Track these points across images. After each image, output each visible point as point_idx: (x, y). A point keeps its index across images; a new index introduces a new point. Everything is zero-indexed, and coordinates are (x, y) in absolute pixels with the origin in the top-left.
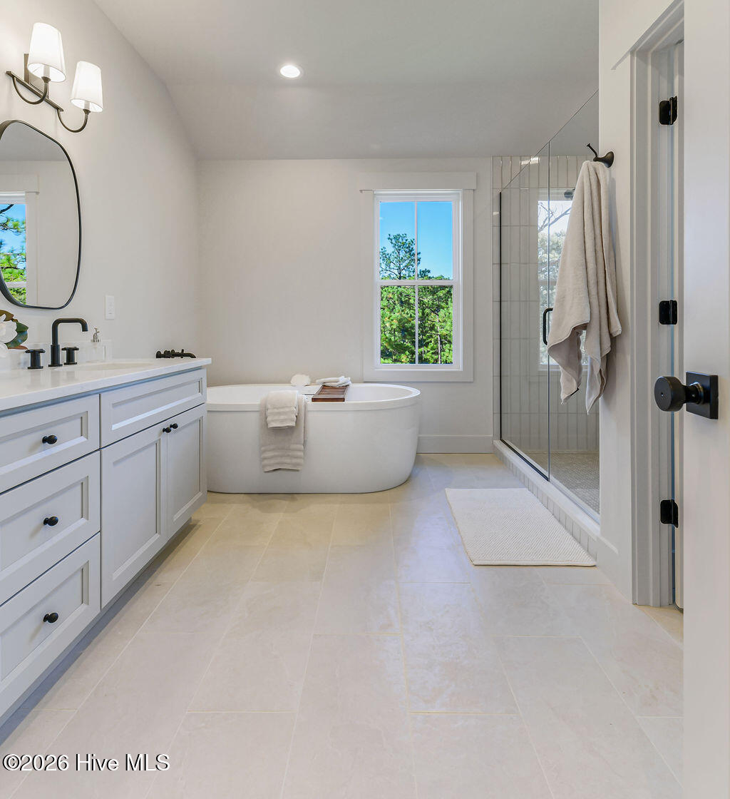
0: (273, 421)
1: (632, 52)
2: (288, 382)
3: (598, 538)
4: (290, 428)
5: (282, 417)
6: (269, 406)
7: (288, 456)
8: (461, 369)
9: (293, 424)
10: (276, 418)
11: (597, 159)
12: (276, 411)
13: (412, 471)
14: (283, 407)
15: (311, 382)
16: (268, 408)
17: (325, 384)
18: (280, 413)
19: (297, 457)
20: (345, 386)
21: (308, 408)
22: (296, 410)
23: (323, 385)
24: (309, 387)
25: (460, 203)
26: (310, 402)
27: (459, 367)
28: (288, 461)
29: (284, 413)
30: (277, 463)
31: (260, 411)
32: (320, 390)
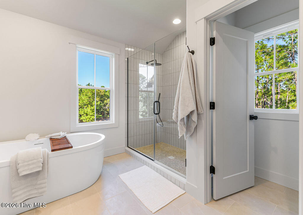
0: (23, 171)
1: (205, 18)
2: (24, 138)
3: (186, 183)
4: (38, 173)
5: (31, 167)
6: (20, 162)
7: (35, 189)
8: (114, 122)
9: (41, 169)
10: (26, 168)
11: (189, 52)
12: (26, 163)
13: (102, 170)
14: (32, 160)
15: (40, 137)
16: (18, 163)
17: (52, 138)
18: (29, 165)
19: (43, 188)
20: (65, 137)
21: (49, 157)
22: (42, 160)
23: (51, 139)
24: (39, 140)
25: (114, 59)
26: (50, 153)
27: (113, 122)
28: (36, 191)
29: (33, 164)
30: (26, 196)
31: (10, 166)
32: (51, 142)
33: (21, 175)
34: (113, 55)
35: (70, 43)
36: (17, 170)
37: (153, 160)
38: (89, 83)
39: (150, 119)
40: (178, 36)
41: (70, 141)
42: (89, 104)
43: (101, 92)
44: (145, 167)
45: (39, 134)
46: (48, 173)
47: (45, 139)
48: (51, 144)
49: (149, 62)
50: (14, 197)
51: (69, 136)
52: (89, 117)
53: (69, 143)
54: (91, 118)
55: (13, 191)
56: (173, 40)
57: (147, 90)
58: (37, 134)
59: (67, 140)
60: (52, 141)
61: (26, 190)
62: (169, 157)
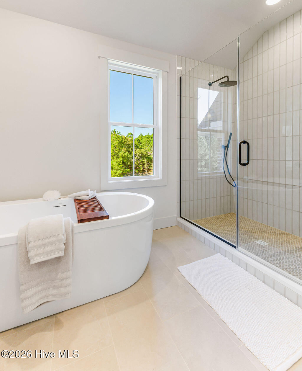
0: (36, 255)
4: (59, 259)
5: (48, 249)
6: (31, 239)
7: (55, 286)
8: (160, 178)
9: (62, 254)
10: (41, 251)
12: (40, 242)
14: (49, 237)
15: (61, 196)
16: (29, 242)
17: (77, 198)
18: (44, 245)
19: (65, 286)
20: (95, 197)
21: (75, 231)
22: (64, 238)
23: (77, 200)
24: (60, 200)
25: (160, 79)
26: (76, 224)
27: (158, 177)
28: (55, 291)
29: (51, 243)
30: (41, 299)
31: (17, 244)
32: (75, 205)
33: (33, 262)
34: (158, 74)
35: (99, 57)
36: (27, 252)
37: (235, 247)
38: (115, 129)
39: (218, 175)
40: (268, 31)
41: (103, 205)
42: (114, 155)
43: (127, 140)
44: (218, 255)
45: (60, 192)
46: (72, 261)
47: (68, 199)
48: (76, 208)
49: (213, 83)
50: (23, 299)
51: (100, 196)
52: (115, 172)
53: (102, 209)
54: (117, 172)
55: (22, 287)
56: (258, 41)
57: (208, 129)
58: (57, 191)
59: (99, 204)
60: (77, 203)
61: (40, 288)
62: (257, 242)
